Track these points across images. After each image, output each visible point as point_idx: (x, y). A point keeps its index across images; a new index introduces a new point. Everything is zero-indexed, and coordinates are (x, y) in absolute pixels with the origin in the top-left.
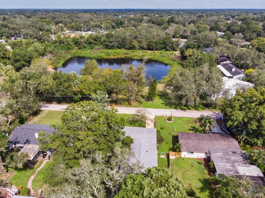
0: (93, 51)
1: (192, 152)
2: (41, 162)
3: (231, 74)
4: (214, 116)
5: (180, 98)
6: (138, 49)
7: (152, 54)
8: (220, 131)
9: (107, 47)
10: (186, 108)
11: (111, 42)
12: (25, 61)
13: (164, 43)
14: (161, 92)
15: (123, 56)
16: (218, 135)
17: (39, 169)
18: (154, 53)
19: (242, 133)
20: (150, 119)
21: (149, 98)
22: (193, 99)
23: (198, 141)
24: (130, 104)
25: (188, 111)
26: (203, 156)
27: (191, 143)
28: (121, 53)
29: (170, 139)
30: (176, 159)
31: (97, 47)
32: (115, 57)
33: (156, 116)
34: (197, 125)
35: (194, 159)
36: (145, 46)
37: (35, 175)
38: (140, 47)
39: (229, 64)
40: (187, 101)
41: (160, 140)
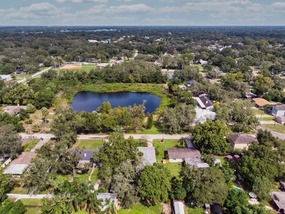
0: (96, 85)
1: (175, 159)
2: (91, 170)
3: (205, 106)
4: (190, 137)
5: (168, 127)
6: (134, 82)
7: (146, 87)
8: (193, 147)
9: (107, 81)
10: (172, 133)
11: (110, 77)
12: (48, 100)
13: (155, 77)
14: (155, 122)
15: (122, 90)
16: (190, 149)
17: (91, 173)
18: (147, 87)
19: (202, 147)
20: (150, 141)
21: (148, 127)
22: (176, 127)
23: (178, 153)
24: (135, 132)
25: (174, 135)
26: (181, 161)
27: (175, 154)
28: (120, 87)
29: (163, 153)
30: (167, 163)
31: (98, 81)
32: (116, 91)
33: (153, 139)
34: (179, 144)
35: (176, 163)
36: (140, 80)
37: (91, 176)
38: (135, 81)
39: (204, 97)
40: (173, 129)
41: (157, 154)
